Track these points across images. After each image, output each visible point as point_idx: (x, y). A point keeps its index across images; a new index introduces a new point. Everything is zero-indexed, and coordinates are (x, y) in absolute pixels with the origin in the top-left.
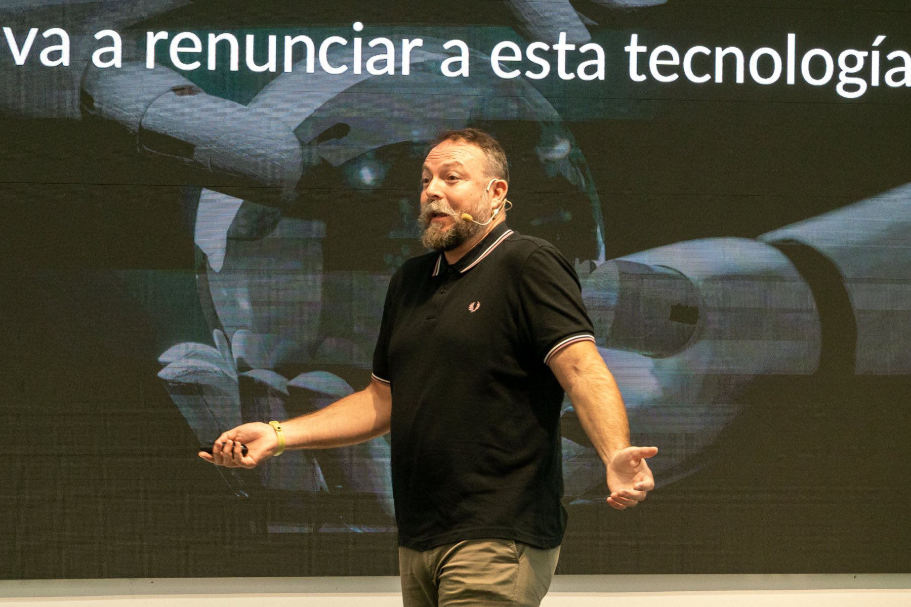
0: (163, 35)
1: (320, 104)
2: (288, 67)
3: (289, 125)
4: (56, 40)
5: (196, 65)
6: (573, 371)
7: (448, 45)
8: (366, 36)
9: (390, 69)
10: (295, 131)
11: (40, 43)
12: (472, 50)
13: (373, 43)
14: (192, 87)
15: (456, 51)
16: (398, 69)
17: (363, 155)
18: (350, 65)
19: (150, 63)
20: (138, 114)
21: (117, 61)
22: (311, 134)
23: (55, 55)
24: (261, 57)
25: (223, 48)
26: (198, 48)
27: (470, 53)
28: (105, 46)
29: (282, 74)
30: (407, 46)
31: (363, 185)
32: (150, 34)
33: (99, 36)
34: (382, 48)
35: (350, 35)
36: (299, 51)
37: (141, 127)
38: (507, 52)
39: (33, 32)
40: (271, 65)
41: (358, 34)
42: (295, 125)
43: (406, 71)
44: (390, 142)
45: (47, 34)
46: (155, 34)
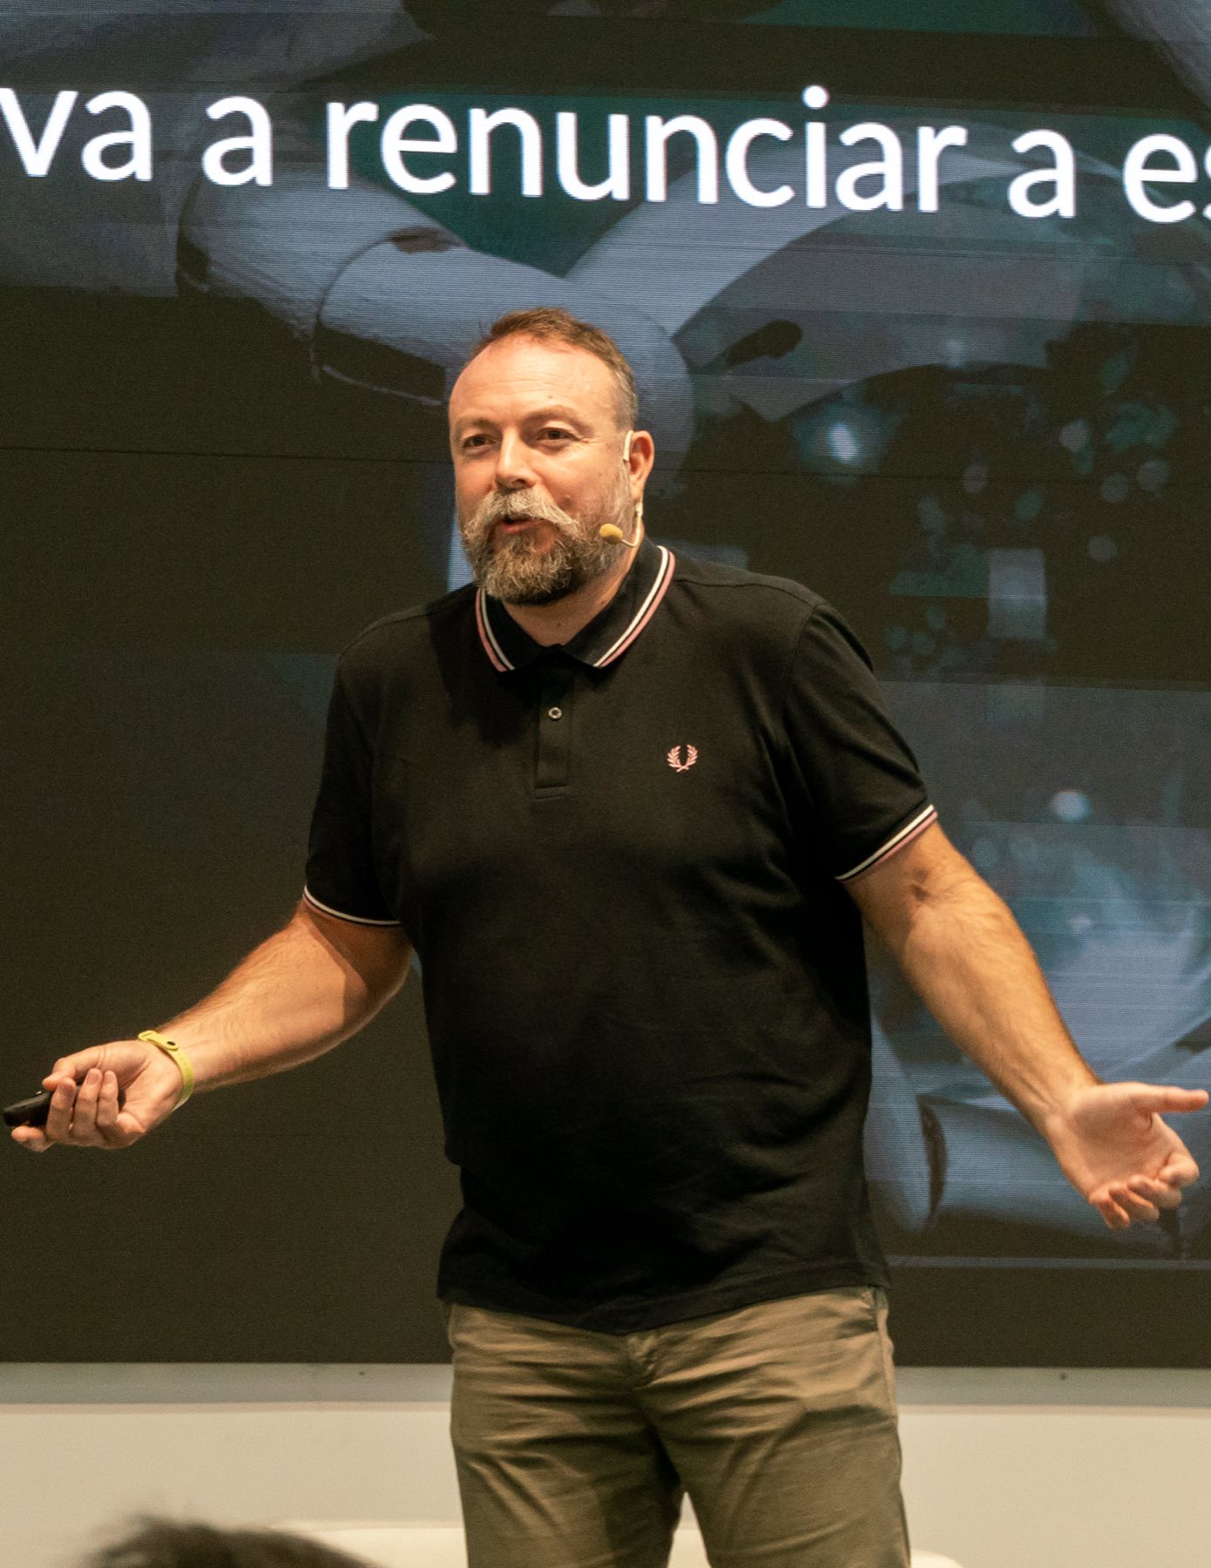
0: (366, 111)
1: (731, 277)
2: (656, 189)
3: (662, 324)
4: (118, 119)
5: (444, 182)
6: (912, 897)
7: (1024, 143)
8: (835, 119)
9: (891, 196)
10: (677, 338)
11: (82, 127)
12: (1081, 155)
13: (851, 136)
14: (435, 232)
15: (1043, 158)
16: (911, 197)
17: (835, 397)
18: (800, 188)
19: (338, 174)
20: (314, 295)
21: (261, 171)
22: (714, 344)
23: (118, 155)
24: (593, 165)
25: (505, 142)
26: (447, 143)
27: (1078, 162)
28: (232, 135)
29: (643, 207)
30: (931, 142)
31: (835, 462)
32: (335, 109)
33: (219, 109)
34: (870, 149)
35: (798, 117)
36: (681, 152)
37: (319, 326)
38: (1161, 160)
39: (65, 101)
40: (617, 185)
41: (816, 115)
42: (673, 325)
43: (928, 202)
44: (896, 365)
45: (97, 105)
46: (347, 108)
